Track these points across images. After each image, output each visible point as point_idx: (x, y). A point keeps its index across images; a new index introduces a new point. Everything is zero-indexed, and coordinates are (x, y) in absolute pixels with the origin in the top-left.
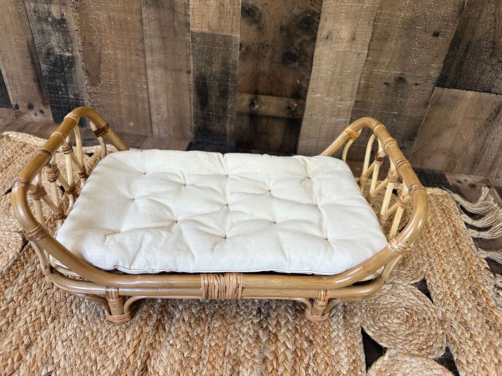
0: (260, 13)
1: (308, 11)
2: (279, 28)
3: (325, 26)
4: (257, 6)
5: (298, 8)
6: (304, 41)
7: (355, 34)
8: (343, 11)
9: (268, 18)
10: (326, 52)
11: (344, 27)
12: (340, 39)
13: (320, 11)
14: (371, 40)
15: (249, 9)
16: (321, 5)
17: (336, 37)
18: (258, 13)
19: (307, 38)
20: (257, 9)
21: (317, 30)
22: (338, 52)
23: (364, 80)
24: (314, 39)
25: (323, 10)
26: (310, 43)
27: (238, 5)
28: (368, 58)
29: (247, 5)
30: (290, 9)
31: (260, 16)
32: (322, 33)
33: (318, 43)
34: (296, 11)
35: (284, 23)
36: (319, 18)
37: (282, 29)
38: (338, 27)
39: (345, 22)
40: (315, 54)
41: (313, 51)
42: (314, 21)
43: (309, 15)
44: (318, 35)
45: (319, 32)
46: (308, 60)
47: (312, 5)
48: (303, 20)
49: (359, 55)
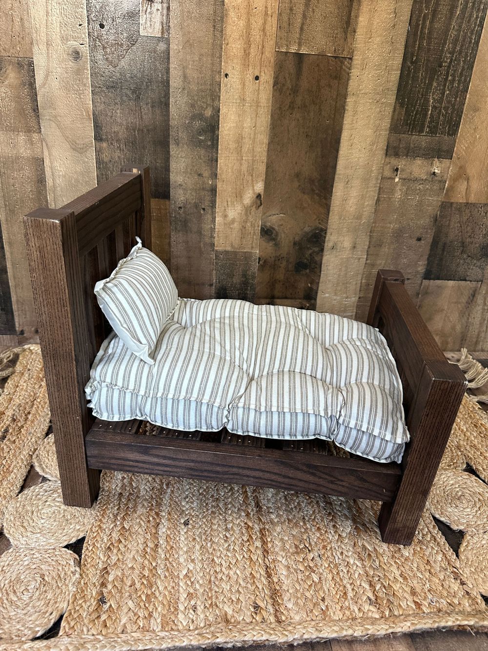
0: (277, 232)
1: (317, 228)
2: (292, 243)
3: (331, 239)
4: (274, 226)
5: (309, 226)
6: (314, 252)
7: (355, 244)
8: (345, 226)
9: (283, 236)
10: (332, 259)
11: (346, 239)
12: (343, 248)
13: (327, 228)
14: (369, 247)
15: (268, 230)
16: (327, 223)
17: (341, 247)
18: (275, 232)
19: (316, 249)
20: (274, 229)
21: (324, 242)
22: (342, 259)
23: (365, 279)
24: (322, 250)
25: (329, 227)
26: (318, 254)
27: (258, 226)
28: (368, 261)
29: (265, 226)
30: (302, 228)
31: (277, 235)
32: (328, 245)
33: (325, 253)
34: (307, 229)
35: (297, 239)
36: (326, 233)
37: (295, 244)
38: (341, 239)
39: (346, 235)
40: (323, 262)
41: (322, 260)
42: (321, 236)
43: (317, 231)
44: (325, 247)
45: (326, 244)
46: (317, 266)
47: (319, 223)
48: (312, 236)
49: (359, 259)
